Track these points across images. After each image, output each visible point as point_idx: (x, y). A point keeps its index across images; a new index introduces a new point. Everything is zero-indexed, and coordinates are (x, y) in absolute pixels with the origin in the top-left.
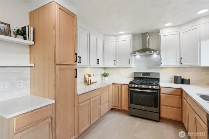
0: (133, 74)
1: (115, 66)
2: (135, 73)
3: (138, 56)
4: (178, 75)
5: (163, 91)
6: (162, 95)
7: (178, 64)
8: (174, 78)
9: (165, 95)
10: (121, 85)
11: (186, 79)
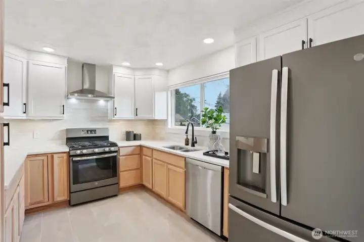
0: (65, 133)
1: (25, 118)
2: (68, 130)
3: (73, 100)
4: (130, 130)
5: (123, 152)
6: (121, 157)
7: (131, 116)
8: (125, 134)
9: (124, 157)
10: (49, 156)
11: (137, 134)
